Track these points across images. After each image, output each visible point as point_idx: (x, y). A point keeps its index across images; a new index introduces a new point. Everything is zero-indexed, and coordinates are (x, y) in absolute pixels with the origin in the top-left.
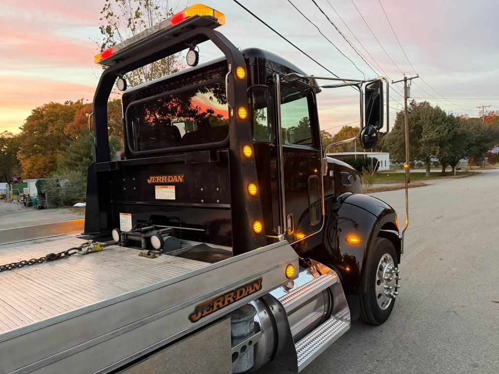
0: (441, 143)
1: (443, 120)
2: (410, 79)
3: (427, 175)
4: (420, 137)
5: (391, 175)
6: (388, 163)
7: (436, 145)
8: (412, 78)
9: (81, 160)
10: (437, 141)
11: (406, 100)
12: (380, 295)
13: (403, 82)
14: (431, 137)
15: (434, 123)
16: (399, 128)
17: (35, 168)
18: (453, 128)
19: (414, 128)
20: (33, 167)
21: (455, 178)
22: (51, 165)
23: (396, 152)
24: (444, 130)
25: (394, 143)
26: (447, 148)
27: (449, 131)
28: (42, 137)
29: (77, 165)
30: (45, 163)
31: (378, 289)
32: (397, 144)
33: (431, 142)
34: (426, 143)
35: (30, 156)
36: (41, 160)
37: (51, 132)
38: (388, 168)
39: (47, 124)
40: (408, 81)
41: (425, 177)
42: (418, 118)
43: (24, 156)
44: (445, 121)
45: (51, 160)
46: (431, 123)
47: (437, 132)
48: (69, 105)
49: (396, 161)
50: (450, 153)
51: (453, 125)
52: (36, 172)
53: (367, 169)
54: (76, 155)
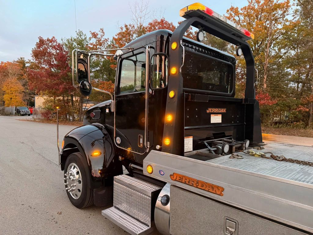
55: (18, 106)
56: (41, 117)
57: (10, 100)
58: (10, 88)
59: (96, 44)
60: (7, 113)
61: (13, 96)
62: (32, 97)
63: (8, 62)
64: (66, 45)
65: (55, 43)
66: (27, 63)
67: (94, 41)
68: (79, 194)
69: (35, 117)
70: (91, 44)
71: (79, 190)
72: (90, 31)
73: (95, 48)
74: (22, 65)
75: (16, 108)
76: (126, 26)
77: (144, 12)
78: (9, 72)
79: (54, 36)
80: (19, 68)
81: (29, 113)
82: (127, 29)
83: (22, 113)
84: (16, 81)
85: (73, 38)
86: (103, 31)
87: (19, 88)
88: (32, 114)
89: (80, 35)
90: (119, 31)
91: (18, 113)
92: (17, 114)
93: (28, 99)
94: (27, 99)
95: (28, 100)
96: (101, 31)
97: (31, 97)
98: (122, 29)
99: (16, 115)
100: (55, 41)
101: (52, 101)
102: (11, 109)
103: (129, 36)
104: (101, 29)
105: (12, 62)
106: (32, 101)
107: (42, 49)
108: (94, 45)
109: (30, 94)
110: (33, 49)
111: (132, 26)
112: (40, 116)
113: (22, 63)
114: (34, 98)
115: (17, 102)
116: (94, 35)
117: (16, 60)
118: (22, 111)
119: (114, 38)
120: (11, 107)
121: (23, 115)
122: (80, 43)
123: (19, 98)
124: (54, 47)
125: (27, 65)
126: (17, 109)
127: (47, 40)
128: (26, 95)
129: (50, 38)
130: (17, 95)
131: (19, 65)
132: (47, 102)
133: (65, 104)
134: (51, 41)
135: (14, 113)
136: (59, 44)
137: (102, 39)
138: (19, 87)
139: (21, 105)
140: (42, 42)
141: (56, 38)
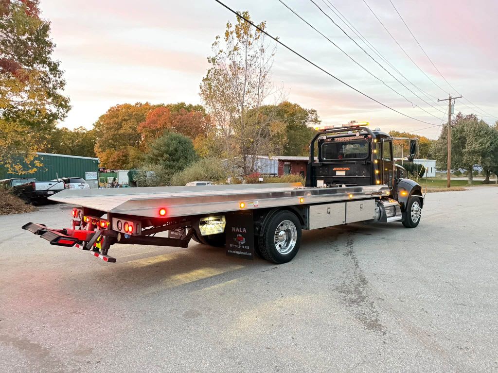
0: (484, 154)
1: (486, 133)
2: (454, 99)
3: (470, 183)
4: (464, 147)
5: (435, 181)
6: (434, 171)
7: (479, 155)
8: (456, 98)
9: (162, 156)
10: (479, 152)
11: (450, 116)
12: (413, 216)
13: (448, 101)
14: (474, 148)
15: (477, 135)
16: (445, 138)
17: (111, 160)
18: (495, 141)
19: (459, 139)
20: (108, 159)
21: (496, 186)
22: (124, 158)
23: (441, 160)
24: (487, 142)
25: (439, 152)
26: (489, 158)
27: (491, 144)
28: (117, 134)
29: (159, 160)
30: (119, 157)
31: (412, 213)
32: (442, 153)
33: (474, 152)
34: (469, 153)
35: (105, 150)
36: (116, 154)
37: (125, 130)
38: (434, 175)
39: (121, 123)
40: (452, 100)
41: (468, 184)
42: (462, 131)
43: (100, 150)
44: (488, 133)
45: (124, 154)
46: (475, 135)
47: (480, 143)
48: (138, 106)
49: (441, 169)
50: (492, 162)
51: (495, 138)
52: (111, 164)
53: (412, 174)
54: (157, 151)
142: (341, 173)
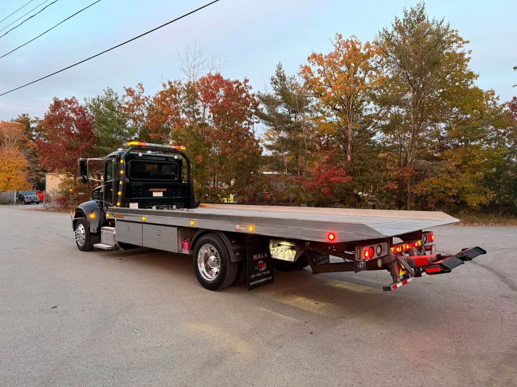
55: (21, 189)
56: (56, 205)
57: (7, 181)
58: (8, 163)
59: (132, 103)
60: (4, 201)
61: (13, 175)
62: (41, 176)
63: (3, 122)
64: (91, 107)
65: (76, 105)
66: (33, 122)
67: (129, 99)
68: (84, 242)
69: (47, 205)
70: (127, 103)
71: (84, 239)
72: (124, 87)
73: (131, 109)
74: (25, 127)
75: (17, 193)
76: (170, 83)
77: (197, 61)
78: (4, 138)
79: (75, 96)
80: (20, 130)
81: (38, 200)
82: (172, 87)
83: (27, 200)
84: (17, 153)
85: (100, 97)
86: (143, 86)
87: (21, 163)
88: (41, 201)
89: (109, 94)
90: (162, 89)
91: (21, 200)
92: (19, 201)
93: (35, 178)
94: (32, 179)
95: (35, 181)
96: (139, 87)
97: (39, 175)
98: (164, 86)
99: (17, 203)
100: (77, 102)
101: (71, 182)
102: (11, 195)
103: (175, 95)
104: (139, 84)
105: (9, 122)
106: (41, 181)
107: (58, 114)
108: (130, 105)
109: (37, 171)
110: (45, 113)
111: (178, 82)
112: (54, 204)
113: (25, 122)
114: (45, 177)
115: (18, 184)
116: (130, 92)
117: (15, 118)
118: (27, 198)
119: (155, 99)
120: (11, 192)
121: (28, 203)
122: (109, 105)
123: (22, 178)
124: (74, 111)
125: (33, 125)
126: (20, 195)
127: (65, 101)
128: (31, 173)
129: (69, 98)
130: (19, 173)
131: (20, 125)
132: (65, 183)
133: (89, 186)
134: (70, 102)
135: (15, 201)
136: (81, 107)
137: (141, 98)
138: (22, 161)
139: (25, 189)
140: (57, 104)
141: (77, 98)
142: (158, 194)
